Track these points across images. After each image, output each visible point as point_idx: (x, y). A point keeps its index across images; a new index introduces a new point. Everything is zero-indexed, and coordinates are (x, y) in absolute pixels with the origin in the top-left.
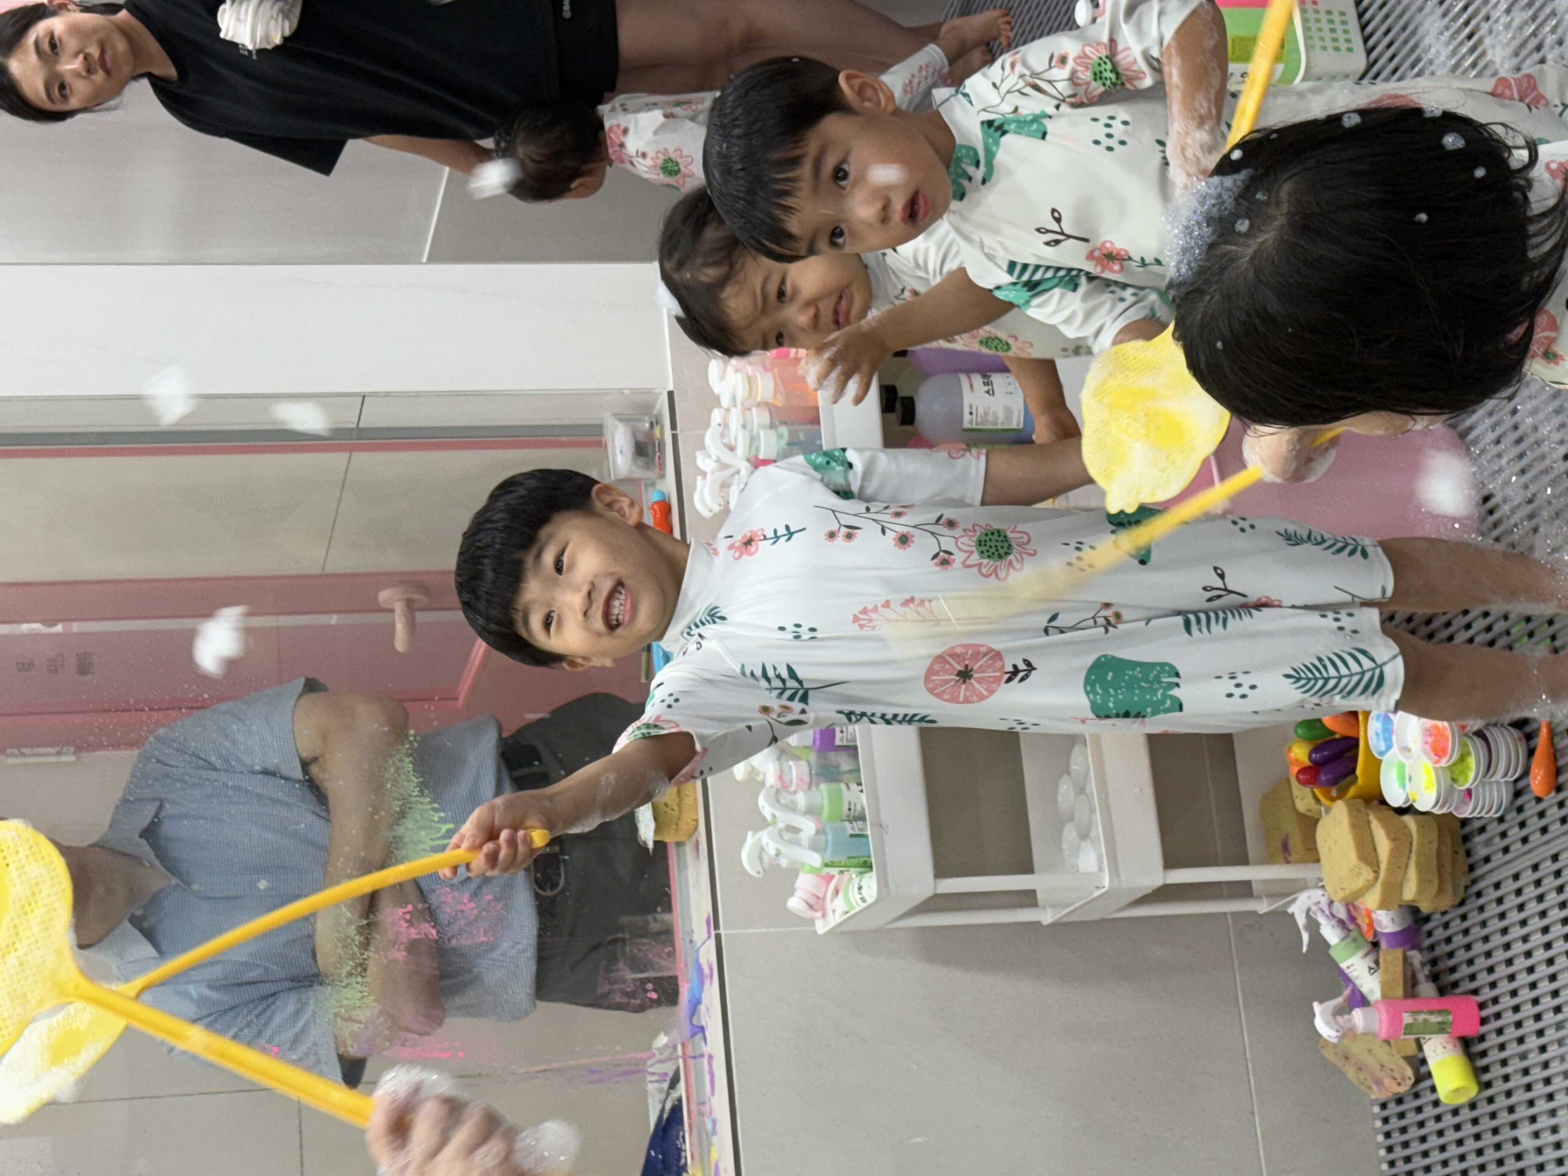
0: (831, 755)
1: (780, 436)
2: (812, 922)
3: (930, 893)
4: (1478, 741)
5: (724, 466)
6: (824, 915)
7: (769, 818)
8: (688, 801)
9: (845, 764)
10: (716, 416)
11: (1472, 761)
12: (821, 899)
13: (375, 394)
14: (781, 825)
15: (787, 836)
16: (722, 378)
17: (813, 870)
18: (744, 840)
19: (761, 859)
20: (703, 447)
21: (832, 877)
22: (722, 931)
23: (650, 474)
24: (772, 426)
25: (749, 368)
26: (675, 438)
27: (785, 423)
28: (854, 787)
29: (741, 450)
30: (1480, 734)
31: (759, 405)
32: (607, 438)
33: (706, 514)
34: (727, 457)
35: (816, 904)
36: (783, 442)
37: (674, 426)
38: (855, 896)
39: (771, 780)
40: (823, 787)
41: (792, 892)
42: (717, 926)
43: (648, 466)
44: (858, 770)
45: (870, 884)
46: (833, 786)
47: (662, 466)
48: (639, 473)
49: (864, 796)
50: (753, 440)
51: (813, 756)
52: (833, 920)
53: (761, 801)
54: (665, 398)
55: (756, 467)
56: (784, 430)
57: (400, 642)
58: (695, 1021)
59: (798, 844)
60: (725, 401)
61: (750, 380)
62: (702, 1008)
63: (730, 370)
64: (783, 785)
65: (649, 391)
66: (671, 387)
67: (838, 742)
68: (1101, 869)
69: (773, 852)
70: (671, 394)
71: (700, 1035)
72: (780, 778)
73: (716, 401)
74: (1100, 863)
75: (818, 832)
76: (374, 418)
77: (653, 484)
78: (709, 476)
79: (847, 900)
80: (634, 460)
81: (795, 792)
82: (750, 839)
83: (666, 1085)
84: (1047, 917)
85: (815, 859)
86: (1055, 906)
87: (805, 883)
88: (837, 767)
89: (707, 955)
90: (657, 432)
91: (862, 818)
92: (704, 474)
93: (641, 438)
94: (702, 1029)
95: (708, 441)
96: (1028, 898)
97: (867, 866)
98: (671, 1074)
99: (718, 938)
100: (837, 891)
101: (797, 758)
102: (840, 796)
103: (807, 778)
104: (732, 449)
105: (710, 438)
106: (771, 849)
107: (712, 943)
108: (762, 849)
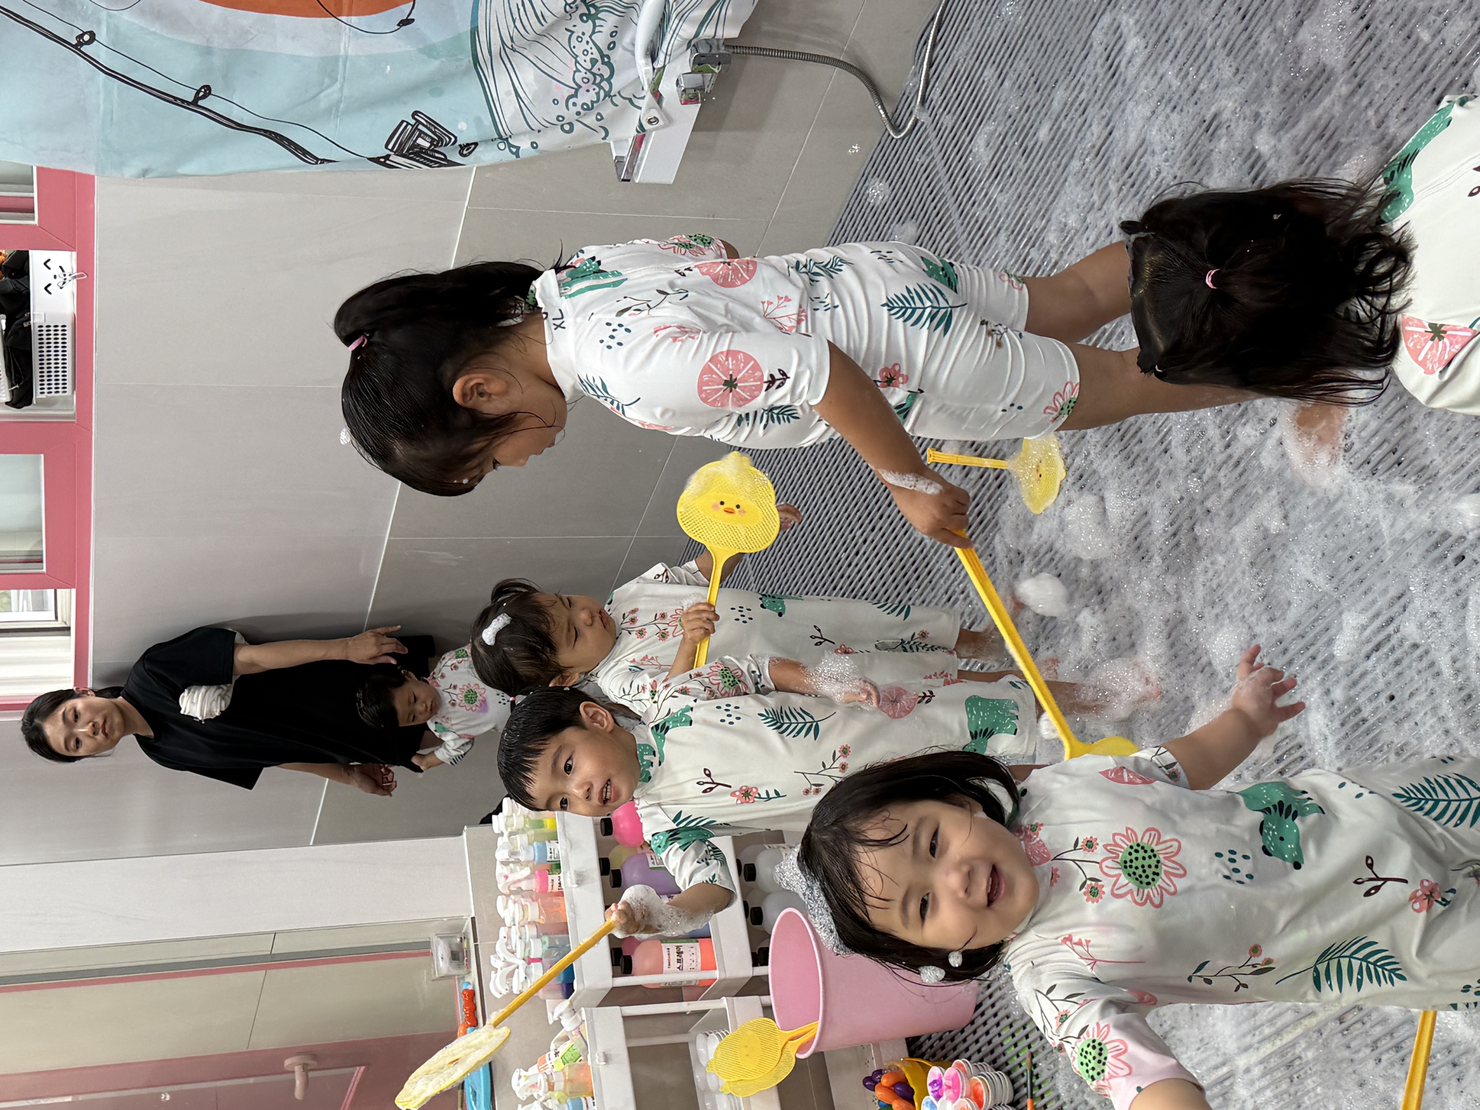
1: (544, 943)
5: (509, 964)
10: (503, 932)
13: (282, 932)
16: (506, 907)
20: (495, 953)
23: (462, 972)
24: (538, 937)
25: (523, 902)
26: (476, 946)
27: (546, 934)
29: (519, 953)
31: (529, 923)
32: (433, 950)
33: (498, 996)
34: (511, 959)
36: (546, 947)
37: (475, 940)
43: (459, 967)
47: (469, 966)
48: (454, 972)
50: (527, 945)
54: (470, 921)
55: (529, 963)
56: (546, 939)
57: (298, 1094)
60: (508, 922)
61: (524, 908)
63: (510, 902)
65: (460, 918)
66: (473, 914)
70: (473, 919)
73: (502, 922)
76: (282, 947)
77: (463, 978)
78: (499, 972)
80: (451, 963)
90: (465, 945)
92: (496, 970)
93: (455, 949)
95: (498, 948)
104: (513, 953)
105: (499, 946)
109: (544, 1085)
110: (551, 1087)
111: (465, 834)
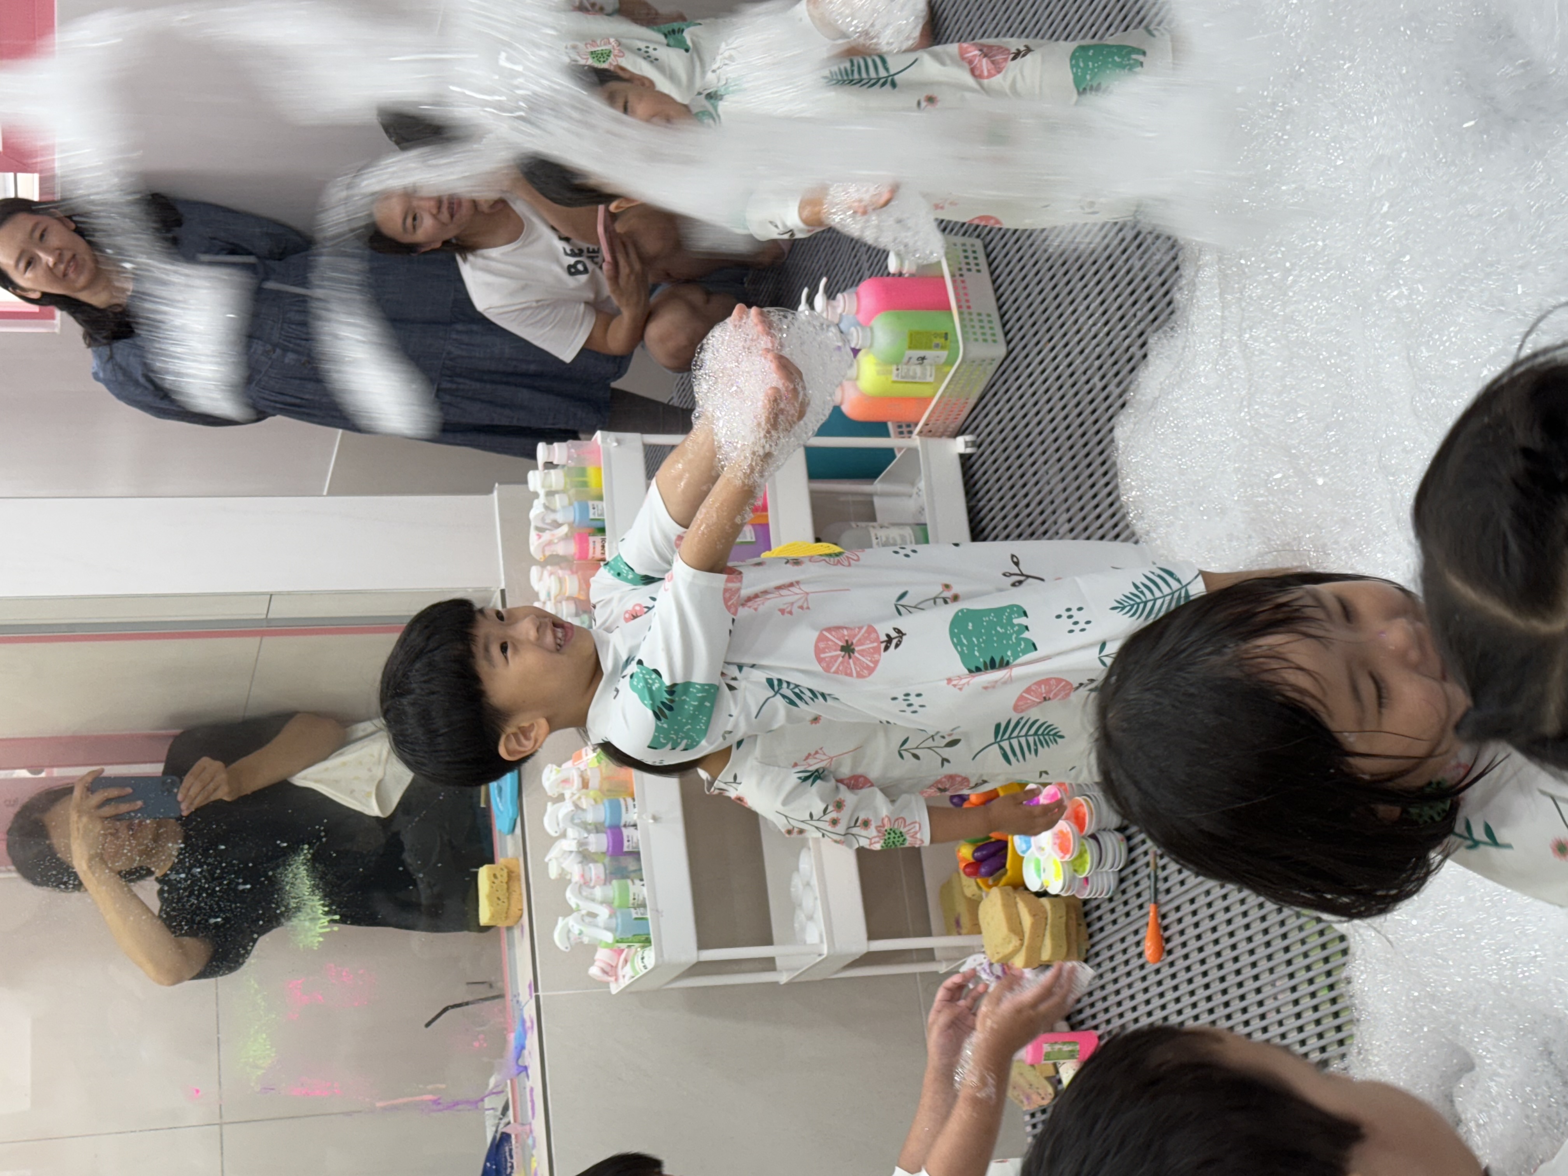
0: (622, 858)
2: (607, 984)
3: (694, 960)
4: (1091, 841)
6: (616, 980)
7: (574, 906)
8: (515, 896)
9: (632, 866)
11: (1088, 857)
12: (614, 968)
13: (280, 593)
14: (584, 912)
15: (587, 919)
16: (540, 579)
17: (607, 946)
18: (556, 923)
19: (569, 938)
21: (622, 951)
22: (540, 993)
25: (560, 572)
28: (637, 882)
30: (1093, 837)
35: (611, 970)
38: (639, 964)
39: (576, 878)
40: (615, 882)
41: (592, 962)
42: (536, 990)
44: (640, 870)
45: (650, 956)
46: (623, 881)
49: (645, 889)
51: (607, 860)
52: (624, 983)
53: (569, 894)
54: (498, 595)
58: (520, 1062)
59: (596, 926)
61: (561, 581)
62: (526, 1052)
63: (546, 573)
64: (586, 883)
65: (486, 590)
66: (503, 586)
67: (625, 849)
68: (822, 941)
69: (577, 932)
70: (503, 592)
71: (524, 1074)
72: (583, 876)
74: (821, 936)
75: (611, 917)
76: (280, 611)
79: (633, 968)
81: (594, 887)
82: (561, 922)
83: (499, 1113)
84: (783, 978)
85: (609, 937)
86: (788, 970)
87: (602, 955)
88: (626, 868)
89: (529, 1011)
91: (643, 905)
94: (525, 1068)
96: (769, 964)
97: (647, 942)
98: (502, 1104)
99: (537, 999)
100: (626, 961)
101: (595, 861)
102: (627, 889)
103: (602, 876)
106: (576, 931)
107: (533, 1003)
108: (569, 931)
109: (577, 782)
110: (585, 785)
111: (495, 493)
